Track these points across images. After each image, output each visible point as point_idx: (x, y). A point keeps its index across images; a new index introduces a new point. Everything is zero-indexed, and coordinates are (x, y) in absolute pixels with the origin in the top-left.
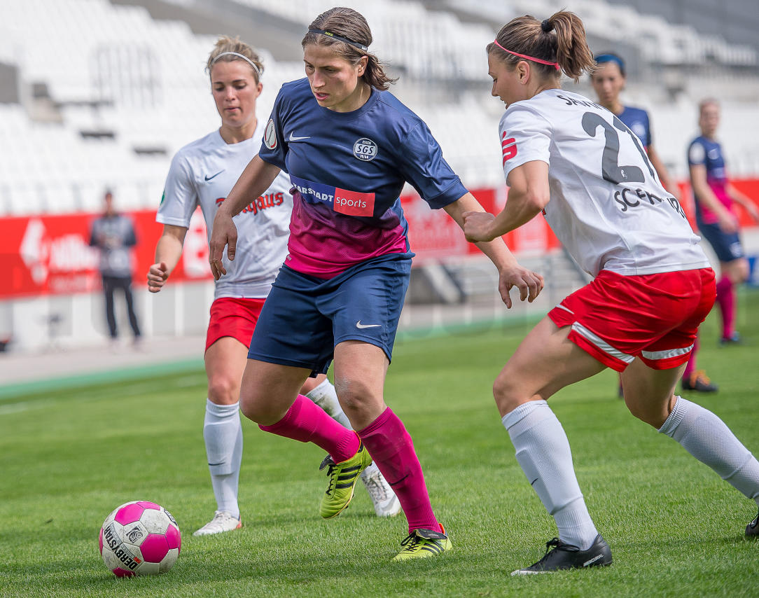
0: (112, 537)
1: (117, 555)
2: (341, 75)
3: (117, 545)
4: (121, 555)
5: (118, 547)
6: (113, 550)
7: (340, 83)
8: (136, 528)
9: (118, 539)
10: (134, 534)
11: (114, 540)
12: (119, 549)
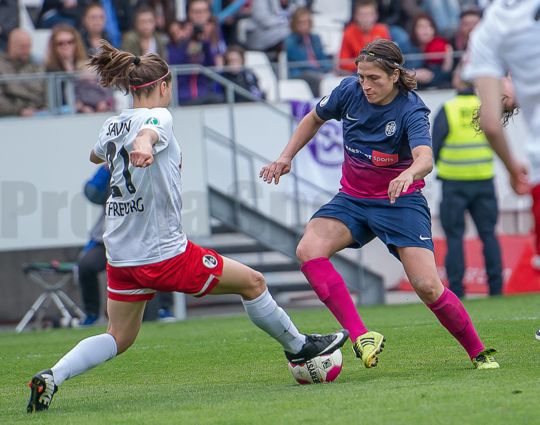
0: (311, 362)
1: (311, 374)
2: (381, 81)
3: (313, 368)
4: (313, 374)
5: (314, 369)
6: (309, 370)
7: (380, 85)
8: (328, 360)
9: (315, 364)
10: (326, 363)
11: (311, 364)
12: (313, 371)
